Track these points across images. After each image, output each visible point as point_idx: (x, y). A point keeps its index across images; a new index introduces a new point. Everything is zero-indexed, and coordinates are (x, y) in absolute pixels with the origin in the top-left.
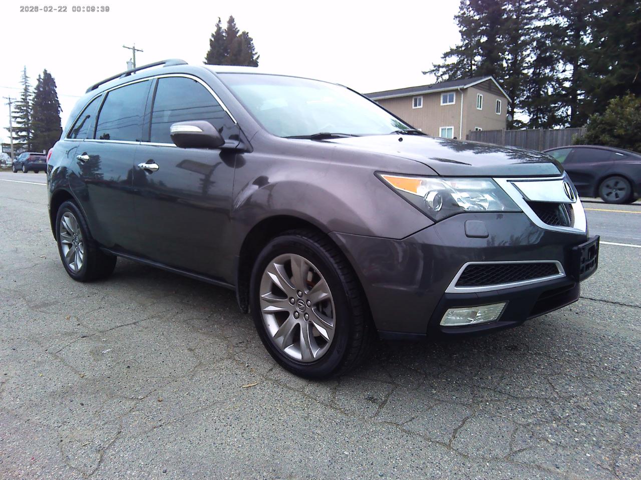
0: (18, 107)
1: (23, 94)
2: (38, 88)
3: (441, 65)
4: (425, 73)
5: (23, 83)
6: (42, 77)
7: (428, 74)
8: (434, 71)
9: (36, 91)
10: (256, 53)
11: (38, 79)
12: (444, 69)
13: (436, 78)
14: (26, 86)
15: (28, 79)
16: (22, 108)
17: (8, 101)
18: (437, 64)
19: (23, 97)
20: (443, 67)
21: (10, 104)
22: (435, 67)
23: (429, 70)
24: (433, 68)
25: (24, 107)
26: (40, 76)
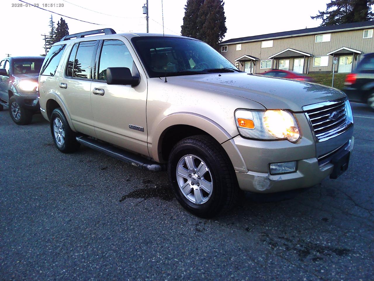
0: (48, 42)
1: (51, 33)
2: (57, 30)
3: (325, 12)
4: (313, 18)
5: (51, 26)
6: (60, 23)
7: (315, 19)
8: (319, 16)
9: (56, 32)
10: (222, 1)
11: (57, 24)
12: (329, 15)
13: (323, 21)
14: (53, 28)
15: (54, 23)
16: (50, 42)
17: (44, 37)
18: (322, 11)
19: (50, 35)
20: (327, 13)
21: (45, 39)
22: (321, 13)
23: (316, 16)
24: (319, 14)
25: (51, 41)
26: (58, 22)
